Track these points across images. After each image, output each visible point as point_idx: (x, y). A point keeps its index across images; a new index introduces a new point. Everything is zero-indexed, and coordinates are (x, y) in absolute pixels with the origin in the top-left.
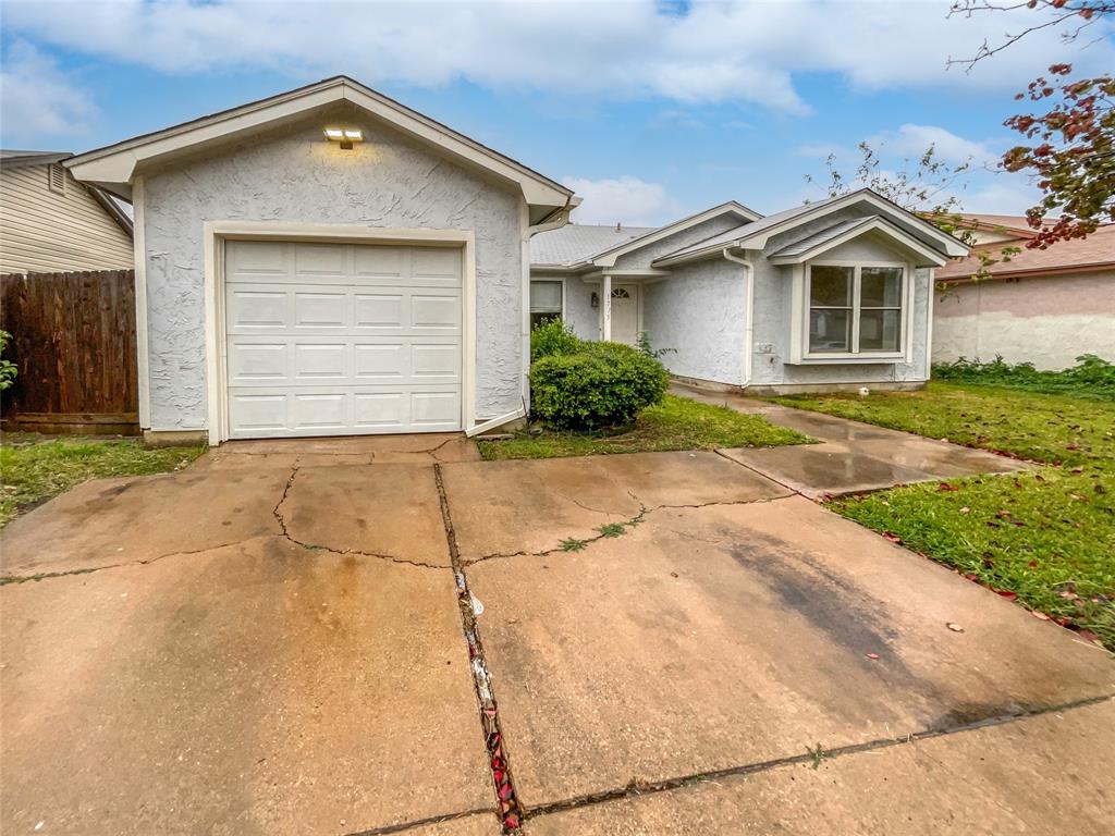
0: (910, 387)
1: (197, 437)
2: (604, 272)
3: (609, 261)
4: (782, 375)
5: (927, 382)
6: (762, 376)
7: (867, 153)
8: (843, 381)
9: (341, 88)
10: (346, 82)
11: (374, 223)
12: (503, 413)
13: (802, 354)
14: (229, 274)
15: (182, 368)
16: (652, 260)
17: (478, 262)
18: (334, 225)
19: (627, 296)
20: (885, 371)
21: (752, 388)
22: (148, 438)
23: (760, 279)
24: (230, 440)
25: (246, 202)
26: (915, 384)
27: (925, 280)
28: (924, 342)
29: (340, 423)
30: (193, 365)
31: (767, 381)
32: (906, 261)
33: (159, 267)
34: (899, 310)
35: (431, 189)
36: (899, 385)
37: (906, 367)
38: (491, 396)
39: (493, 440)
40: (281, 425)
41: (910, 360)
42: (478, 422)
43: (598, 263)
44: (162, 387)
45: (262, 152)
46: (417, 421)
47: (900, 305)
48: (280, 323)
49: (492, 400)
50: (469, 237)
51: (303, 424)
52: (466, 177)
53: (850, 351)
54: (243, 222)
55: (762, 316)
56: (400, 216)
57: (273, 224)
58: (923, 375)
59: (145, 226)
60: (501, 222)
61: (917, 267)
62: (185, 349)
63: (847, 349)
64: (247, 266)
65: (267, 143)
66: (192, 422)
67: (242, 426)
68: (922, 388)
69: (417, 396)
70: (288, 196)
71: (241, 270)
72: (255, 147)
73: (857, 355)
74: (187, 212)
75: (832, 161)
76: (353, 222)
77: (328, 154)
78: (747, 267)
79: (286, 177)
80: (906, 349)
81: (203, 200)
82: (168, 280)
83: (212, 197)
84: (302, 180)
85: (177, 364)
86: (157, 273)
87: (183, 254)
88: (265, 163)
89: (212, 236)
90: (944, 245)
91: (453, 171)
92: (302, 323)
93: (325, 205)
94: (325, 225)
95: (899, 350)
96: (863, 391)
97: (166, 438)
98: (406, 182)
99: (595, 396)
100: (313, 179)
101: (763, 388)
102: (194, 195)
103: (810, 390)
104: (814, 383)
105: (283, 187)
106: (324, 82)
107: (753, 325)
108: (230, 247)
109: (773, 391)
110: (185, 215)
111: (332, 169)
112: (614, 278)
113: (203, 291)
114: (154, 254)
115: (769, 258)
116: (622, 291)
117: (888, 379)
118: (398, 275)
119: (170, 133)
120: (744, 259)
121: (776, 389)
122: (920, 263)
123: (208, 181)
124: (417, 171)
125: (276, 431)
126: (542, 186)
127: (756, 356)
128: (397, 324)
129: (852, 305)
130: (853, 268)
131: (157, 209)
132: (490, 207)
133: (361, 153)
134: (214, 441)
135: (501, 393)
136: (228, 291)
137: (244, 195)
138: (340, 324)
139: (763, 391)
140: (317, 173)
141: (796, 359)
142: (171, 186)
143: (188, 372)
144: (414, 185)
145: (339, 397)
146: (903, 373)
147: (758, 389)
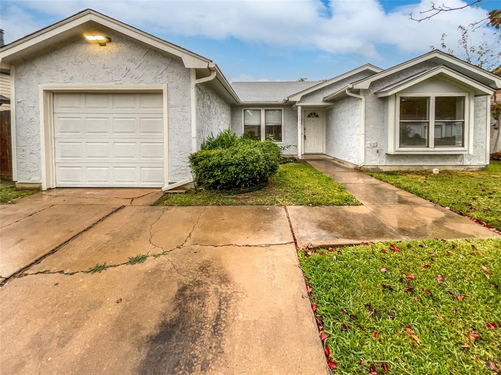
0: (475, 168)
1: (37, 186)
2: (296, 104)
3: (297, 98)
4: (384, 160)
5: (487, 165)
6: (372, 160)
7: (464, 32)
8: (425, 164)
9: (89, 15)
10: (91, 12)
11: (117, 82)
12: (184, 179)
13: (395, 148)
14: (55, 109)
15: (31, 153)
16: (323, 97)
17: (168, 100)
18: (98, 84)
19: (317, 116)
20: (457, 159)
21: (366, 167)
22: (17, 186)
23: (369, 105)
24: (56, 188)
25: (57, 74)
26: (478, 167)
27: (484, 103)
28: (484, 141)
29: (106, 181)
30: (35, 152)
31: (376, 163)
32: (467, 92)
33: (21, 106)
34: (463, 122)
35: (145, 63)
36: (467, 167)
37: (471, 157)
38: (177, 170)
39: (173, 193)
40: (79, 181)
41: (471, 152)
42: (170, 183)
43: (291, 100)
44: (22, 162)
45: (64, 50)
46: (144, 181)
47: (464, 118)
48: (78, 132)
49: (178, 172)
50: (164, 87)
51: (89, 181)
52: (162, 56)
53: (428, 147)
54: (56, 84)
55: (372, 126)
56: (130, 78)
57: (70, 84)
58: (485, 161)
59: (15, 88)
60: (181, 79)
61: (475, 96)
62: (32, 144)
63: (427, 145)
64: (63, 105)
65: (66, 46)
66: (34, 179)
67: (62, 181)
68: (484, 169)
69: (144, 169)
70: (76, 71)
71: (61, 107)
72: (61, 48)
73: (432, 149)
74: (32, 81)
75: (444, 38)
76: (108, 82)
77: (95, 49)
78: (361, 99)
79: (75, 61)
80: (469, 146)
81: (39, 75)
82: (25, 112)
83: (43, 73)
84: (82, 62)
85: (29, 152)
86: (20, 109)
87: (31, 100)
88: (66, 55)
89: (42, 91)
90: (494, 81)
91: (155, 54)
92: (88, 132)
93: (94, 74)
94: (93, 84)
95: (463, 146)
96: (435, 171)
97: (24, 186)
98: (132, 61)
99: (218, 172)
100: (87, 62)
101: (372, 167)
102: (35, 72)
103: (403, 169)
104: (406, 164)
105: (74, 67)
106: (80, 13)
107: (365, 131)
108: (55, 96)
109: (379, 169)
110: (31, 82)
111: (97, 56)
112: (303, 107)
113: (39, 117)
114: (19, 100)
115: (375, 93)
116: (315, 114)
117: (459, 163)
118: (133, 108)
119: (13, 44)
120: (359, 94)
121: (381, 168)
122: (477, 94)
123: (40, 66)
124: (138, 55)
125: (76, 184)
126: (194, 58)
127: (368, 149)
128: (133, 132)
129: (429, 120)
130: (429, 97)
131: (19, 80)
132: (175, 71)
133: (110, 48)
134: (44, 188)
135: (183, 168)
136: (55, 117)
137: (57, 71)
138: (106, 132)
139: (373, 169)
140: (89, 59)
141: (391, 151)
142: (26, 69)
143: (33, 155)
144: (136, 63)
145: (106, 168)
146: (470, 160)
147: (369, 167)
